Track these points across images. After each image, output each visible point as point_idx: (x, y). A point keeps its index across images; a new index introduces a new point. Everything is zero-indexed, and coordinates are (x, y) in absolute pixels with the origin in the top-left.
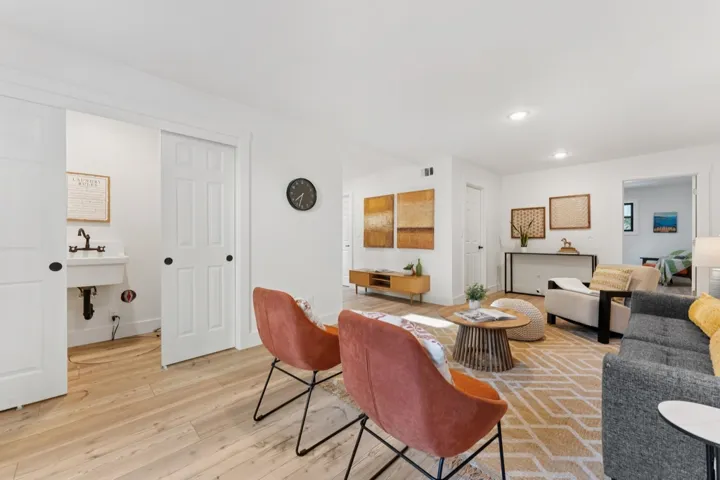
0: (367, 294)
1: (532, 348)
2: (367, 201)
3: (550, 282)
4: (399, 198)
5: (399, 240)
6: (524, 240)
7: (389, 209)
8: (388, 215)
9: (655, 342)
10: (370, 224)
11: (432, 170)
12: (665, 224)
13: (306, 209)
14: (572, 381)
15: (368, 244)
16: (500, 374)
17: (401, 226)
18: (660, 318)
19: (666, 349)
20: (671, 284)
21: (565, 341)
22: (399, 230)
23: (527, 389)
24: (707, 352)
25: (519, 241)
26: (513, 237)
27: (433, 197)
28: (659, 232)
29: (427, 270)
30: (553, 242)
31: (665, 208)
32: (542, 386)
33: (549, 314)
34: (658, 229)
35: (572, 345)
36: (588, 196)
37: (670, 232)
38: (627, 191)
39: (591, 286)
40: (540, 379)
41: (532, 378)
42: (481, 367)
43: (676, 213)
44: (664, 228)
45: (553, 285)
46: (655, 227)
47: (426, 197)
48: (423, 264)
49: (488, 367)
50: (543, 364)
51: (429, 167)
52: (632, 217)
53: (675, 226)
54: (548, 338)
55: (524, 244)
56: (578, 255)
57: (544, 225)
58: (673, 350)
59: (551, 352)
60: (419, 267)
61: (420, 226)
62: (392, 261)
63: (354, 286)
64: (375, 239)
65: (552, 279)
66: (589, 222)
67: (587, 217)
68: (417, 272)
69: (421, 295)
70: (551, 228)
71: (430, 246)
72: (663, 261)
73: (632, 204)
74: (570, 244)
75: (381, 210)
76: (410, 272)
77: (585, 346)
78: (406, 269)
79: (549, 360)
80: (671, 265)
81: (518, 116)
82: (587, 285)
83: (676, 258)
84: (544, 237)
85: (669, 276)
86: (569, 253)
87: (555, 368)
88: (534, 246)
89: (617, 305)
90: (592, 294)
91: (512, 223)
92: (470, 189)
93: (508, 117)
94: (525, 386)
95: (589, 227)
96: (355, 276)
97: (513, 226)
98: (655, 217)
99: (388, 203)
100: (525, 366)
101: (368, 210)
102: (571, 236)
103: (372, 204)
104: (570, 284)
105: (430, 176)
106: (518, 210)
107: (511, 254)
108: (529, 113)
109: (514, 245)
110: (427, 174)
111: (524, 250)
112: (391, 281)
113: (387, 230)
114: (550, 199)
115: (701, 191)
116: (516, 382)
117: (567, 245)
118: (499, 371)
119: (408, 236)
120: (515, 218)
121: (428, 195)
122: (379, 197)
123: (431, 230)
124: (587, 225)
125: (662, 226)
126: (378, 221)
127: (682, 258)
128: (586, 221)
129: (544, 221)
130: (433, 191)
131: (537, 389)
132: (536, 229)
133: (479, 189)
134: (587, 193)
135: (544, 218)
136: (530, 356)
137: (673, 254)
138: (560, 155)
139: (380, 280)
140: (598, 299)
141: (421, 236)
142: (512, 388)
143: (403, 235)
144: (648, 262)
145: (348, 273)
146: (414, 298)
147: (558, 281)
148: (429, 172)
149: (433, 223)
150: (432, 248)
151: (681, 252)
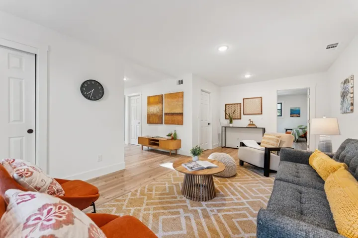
0: (148, 150)
1: (229, 181)
2: (149, 98)
3: (241, 143)
4: (165, 97)
5: (165, 120)
6: (231, 120)
7: (160, 102)
8: (160, 105)
9: (292, 183)
10: (151, 110)
12: (295, 113)
13: (95, 99)
14: (248, 206)
15: (149, 122)
16: (206, 203)
18: (294, 163)
19: (299, 188)
20: (298, 141)
21: (248, 176)
22: (166, 114)
23: (220, 214)
24: (323, 190)
25: (228, 121)
26: (226, 118)
27: (183, 96)
28: (293, 117)
29: (179, 137)
30: (244, 121)
31: (295, 105)
32: (230, 211)
33: (240, 160)
34: (292, 115)
35: (251, 179)
36: (261, 98)
37: (297, 117)
38: (279, 97)
39: (261, 144)
40: (230, 205)
41: (224, 205)
42: (195, 199)
43: (300, 108)
44: (295, 115)
45: (243, 145)
47: (179, 96)
48: (177, 133)
49: (200, 198)
50: (233, 194)
51: (181, 80)
52: (281, 110)
53: (299, 114)
54: (239, 175)
55: (231, 122)
56: (256, 128)
57: (241, 112)
58: (303, 189)
59: (238, 184)
60: (175, 134)
61: (176, 112)
62: (161, 131)
63: (141, 145)
64: (154, 119)
65: (242, 141)
66: (262, 111)
67: (260, 109)
68: (173, 137)
69: (176, 150)
70: (244, 114)
72: (294, 131)
73: (281, 103)
74: (252, 122)
75: (157, 103)
76: (170, 138)
77: (257, 178)
78: (168, 136)
79: (237, 190)
80: (298, 132)
81: (223, 49)
82: (259, 144)
83: (300, 129)
84: (241, 119)
85: (297, 138)
86: (252, 127)
87: (239, 196)
88: (236, 123)
89: (273, 155)
90: (261, 150)
91: (225, 111)
92: (203, 93)
93: (217, 49)
94: (219, 211)
95: (262, 114)
96: (141, 140)
97: (226, 113)
98: (291, 110)
99: (159, 99)
100: (223, 196)
101: (149, 103)
102: (252, 118)
103: (152, 100)
104: (251, 144)
105: (181, 84)
106: (228, 104)
107: (225, 127)
108: (228, 47)
109: (226, 122)
110: (180, 84)
111: (231, 125)
112: (160, 143)
113: (159, 114)
114: (244, 99)
115: (311, 96)
116: (214, 208)
117: (251, 123)
118: (206, 201)
119: (170, 117)
120: (227, 109)
121: (180, 95)
122: (155, 96)
123: (182, 114)
124: (260, 113)
126: (155, 109)
127: (302, 129)
128: (260, 111)
129: (241, 111)
130: (183, 93)
131: (226, 213)
132: (237, 115)
133: (209, 93)
135: (241, 109)
136: (227, 188)
137: (298, 127)
138: (248, 76)
139: (154, 142)
140: (264, 152)
141: (176, 118)
142: (211, 214)
143: (167, 117)
144: (288, 131)
145: (137, 138)
146: (172, 152)
147: (245, 142)
148: (181, 82)
149: (183, 110)
150: (182, 124)
151: (302, 126)
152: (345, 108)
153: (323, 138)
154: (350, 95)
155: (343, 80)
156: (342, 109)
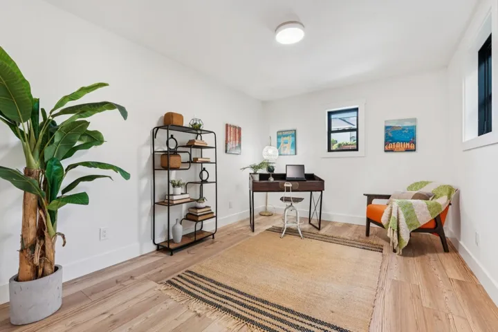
28: (392, 151)
34: (390, 146)
37: (407, 150)
43: (415, 120)
44: (399, 145)
46: (386, 143)
72: (396, 202)
80: (409, 211)
98: (387, 128)
125: (396, 142)
127: (426, 197)
137: (410, 188)
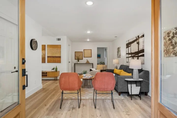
3: (90, 70)
4: (48, 46)
5: (48, 60)
8: (44, 51)
11: (60, 39)
13: (35, 50)
17: (49, 55)
26: (75, 59)
27: (60, 47)
30: (84, 60)
36: (91, 50)
39: (97, 69)
43: (100, 54)
47: (58, 47)
48: (58, 67)
51: (59, 38)
53: (100, 57)
55: (78, 61)
56: (90, 63)
57: (82, 56)
60: (56, 69)
67: (91, 55)
69: (57, 77)
70: (84, 57)
71: (59, 62)
78: (52, 69)
81: (89, 32)
86: (88, 63)
88: (81, 61)
93: (87, 32)
95: (91, 57)
97: (75, 56)
102: (89, 59)
105: (59, 41)
106: (76, 52)
107: (75, 64)
108: (91, 32)
109: (76, 61)
111: (78, 63)
112: (47, 74)
114: (84, 50)
117: (88, 61)
119: (52, 59)
120: (76, 54)
123: (60, 57)
130: (60, 45)
132: (80, 57)
134: (91, 49)
135: (82, 54)
138: (88, 40)
141: (56, 59)
143: (49, 58)
147: (92, 69)
148: (59, 39)
149: (61, 55)
150: (60, 63)
151: (101, 62)
152: (118, 56)
153: (116, 65)
154: (120, 52)
155: (118, 47)
156: (117, 56)
